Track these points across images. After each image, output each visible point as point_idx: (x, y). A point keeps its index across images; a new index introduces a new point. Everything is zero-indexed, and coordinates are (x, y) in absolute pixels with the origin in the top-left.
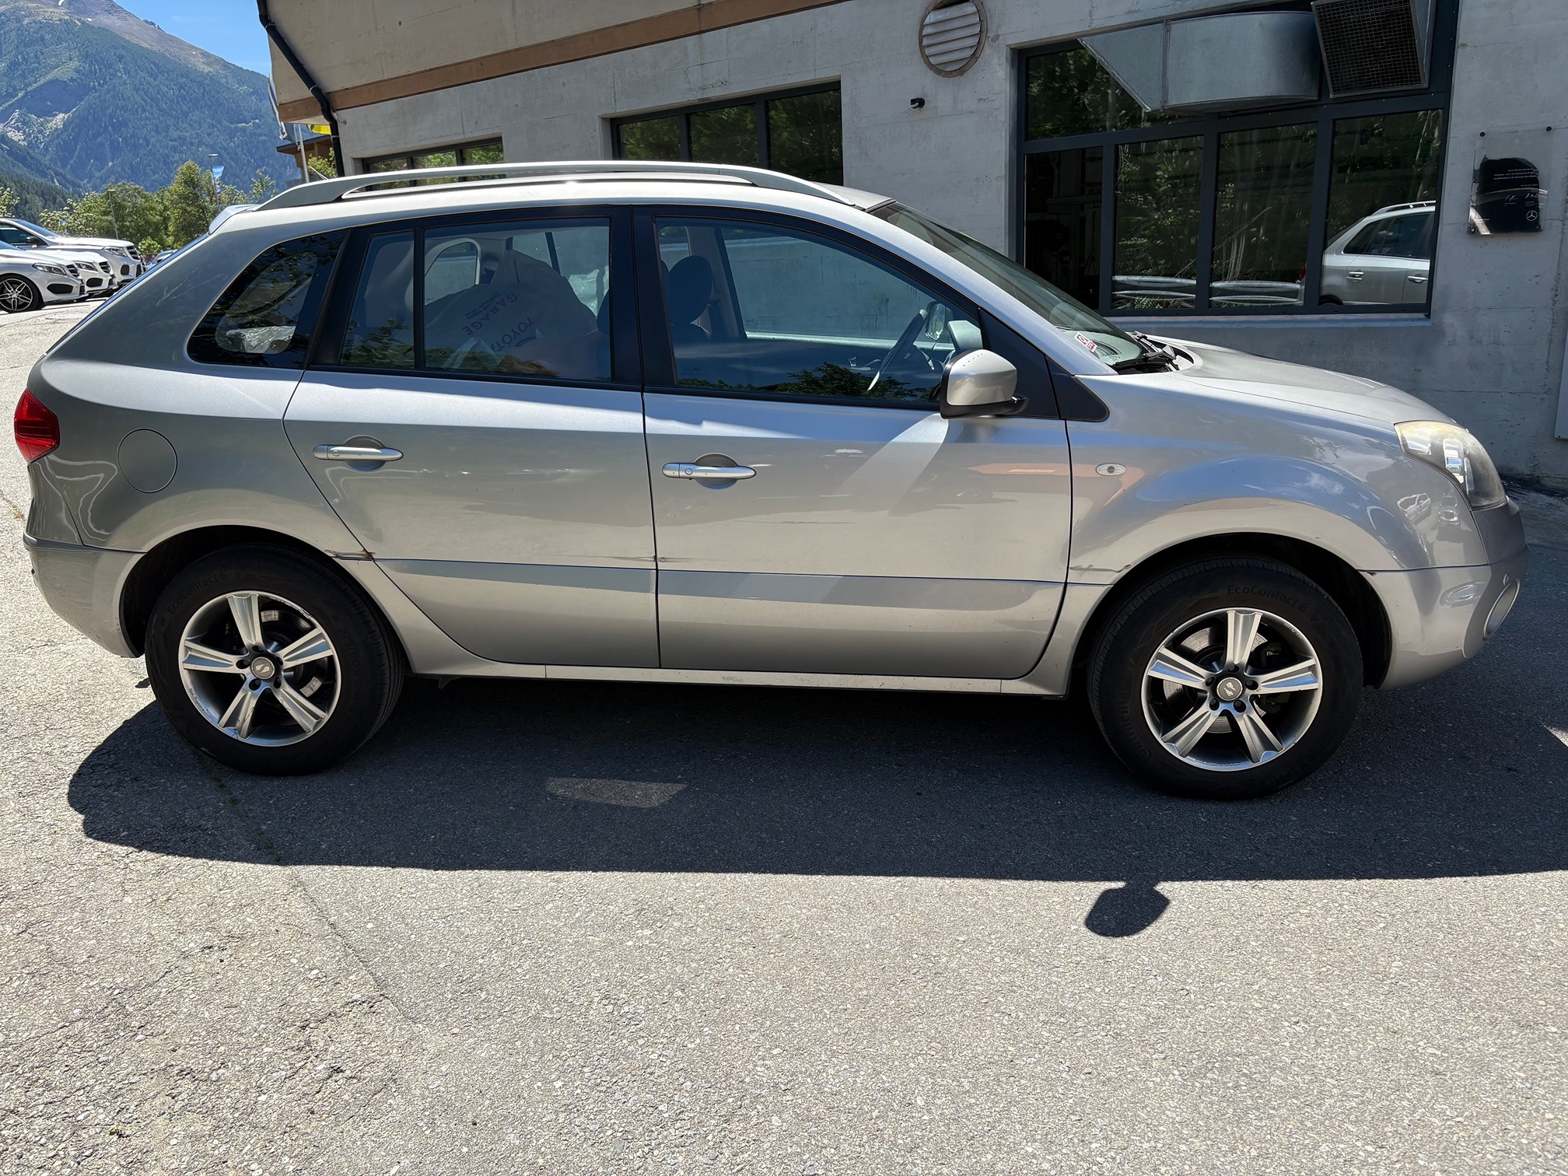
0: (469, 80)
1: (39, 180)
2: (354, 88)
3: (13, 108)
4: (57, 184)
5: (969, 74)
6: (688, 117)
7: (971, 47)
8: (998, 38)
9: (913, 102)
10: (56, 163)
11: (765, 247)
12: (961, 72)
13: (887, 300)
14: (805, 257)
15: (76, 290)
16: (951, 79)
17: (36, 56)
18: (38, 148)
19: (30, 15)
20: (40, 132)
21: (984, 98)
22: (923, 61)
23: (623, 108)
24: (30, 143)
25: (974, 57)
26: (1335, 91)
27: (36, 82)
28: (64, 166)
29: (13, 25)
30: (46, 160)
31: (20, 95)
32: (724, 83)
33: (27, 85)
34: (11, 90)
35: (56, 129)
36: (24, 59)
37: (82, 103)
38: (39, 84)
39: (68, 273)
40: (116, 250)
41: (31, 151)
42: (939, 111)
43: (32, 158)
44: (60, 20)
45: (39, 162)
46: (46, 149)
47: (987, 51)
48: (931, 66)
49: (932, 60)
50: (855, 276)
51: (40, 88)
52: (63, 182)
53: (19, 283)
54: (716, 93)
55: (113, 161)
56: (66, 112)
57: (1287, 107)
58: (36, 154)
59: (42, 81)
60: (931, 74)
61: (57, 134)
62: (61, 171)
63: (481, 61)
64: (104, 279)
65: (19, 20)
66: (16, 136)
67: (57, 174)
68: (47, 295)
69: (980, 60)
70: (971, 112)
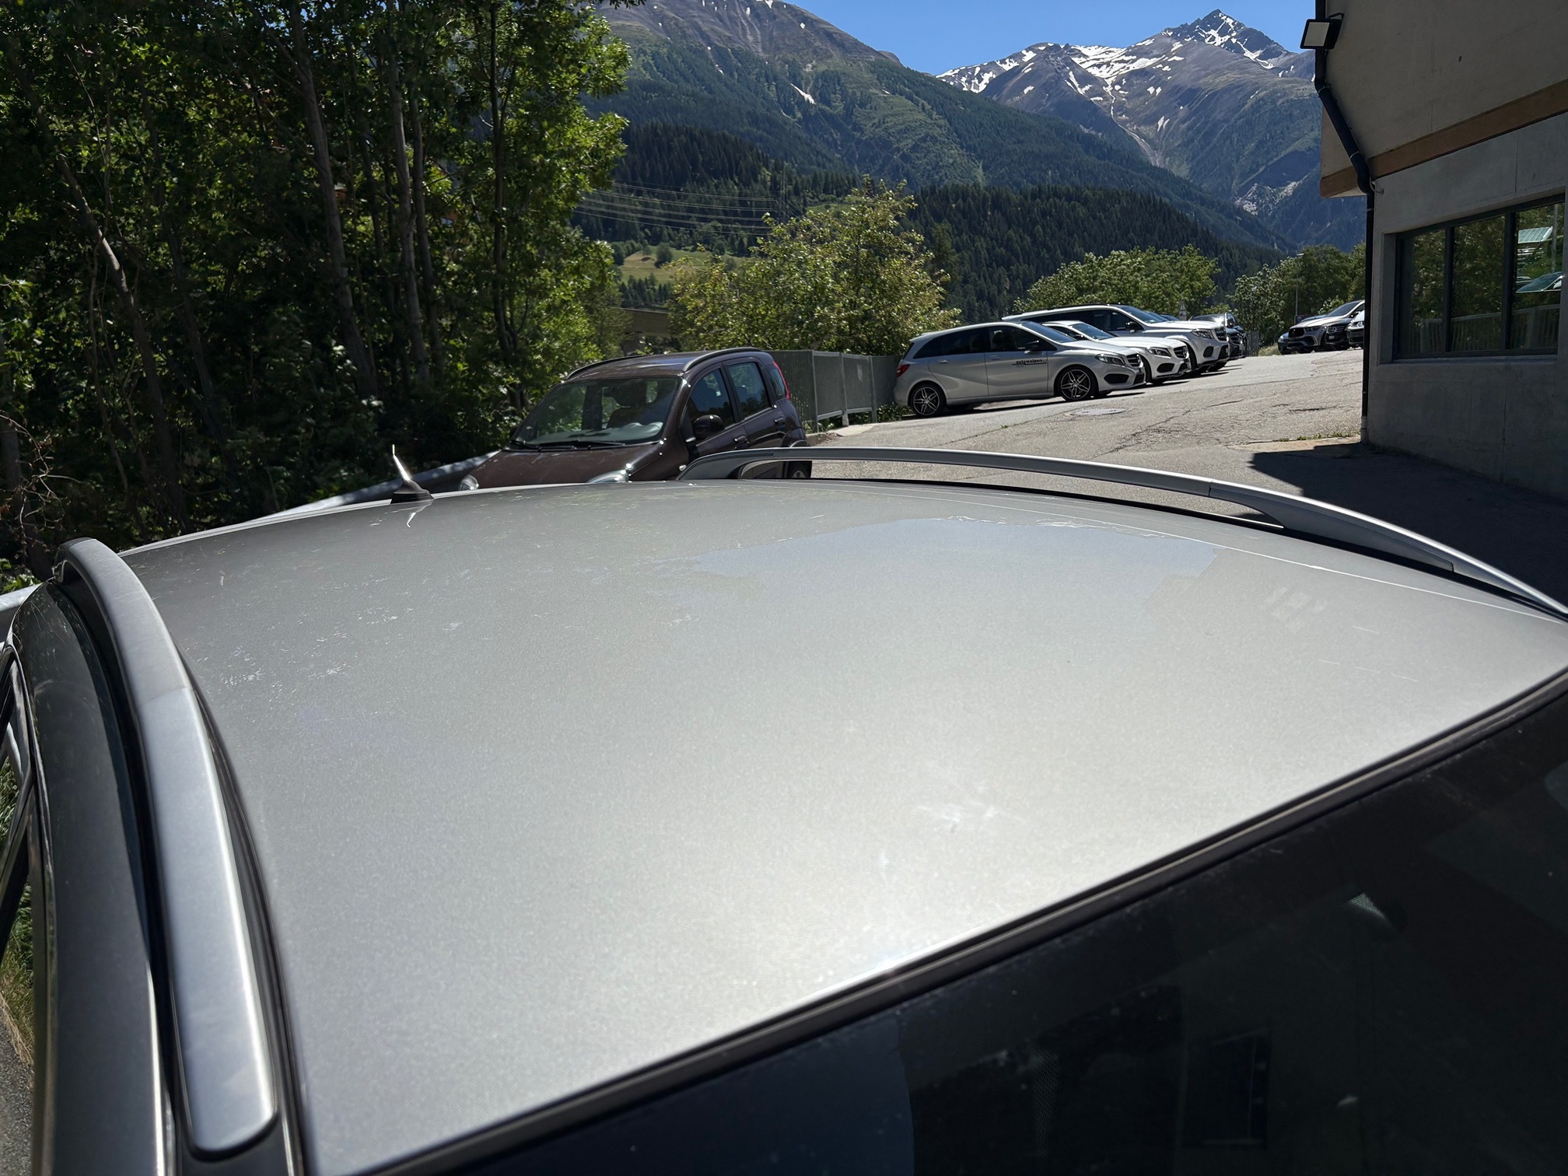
1: (1262, 245)
3: (1251, 183)
4: (1276, 248)
10: (1279, 228)
15: (1131, 380)
17: (1282, 132)
18: (1267, 216)
19: (1285, 94)
20: (1272, 201)
24: (1260, 212)
27: (1276, 156)
28: (1285, 231)
29: (1269, 107)
30: (1271, 227)
31: (1261, 170)
33: (1268, 161)
34: (1254, 166)
35: (1286, 197)
36: (1272, 137)
37: (1315, 170)
38: (1279, 157)
39: (1127, 362)
40: (1204, 333)
41: (1259, 220)
43: (1259, 226)
44: (1310, 95)
45: (1265, 229)
46: (1273, 217)
51: (1279, 161)
52: (1282, 245)
53: (1081, 374)
55: (1331, 221)
56: (1297, 181)
58: (1264, 222)
59: (1283, 154)
61: (1287, 200)
62: (1282, 235)
64: (1176, 364)
65: (1274, 102)
66: (1250, 207)
67: (1278, 238)
68: (1103, 385)
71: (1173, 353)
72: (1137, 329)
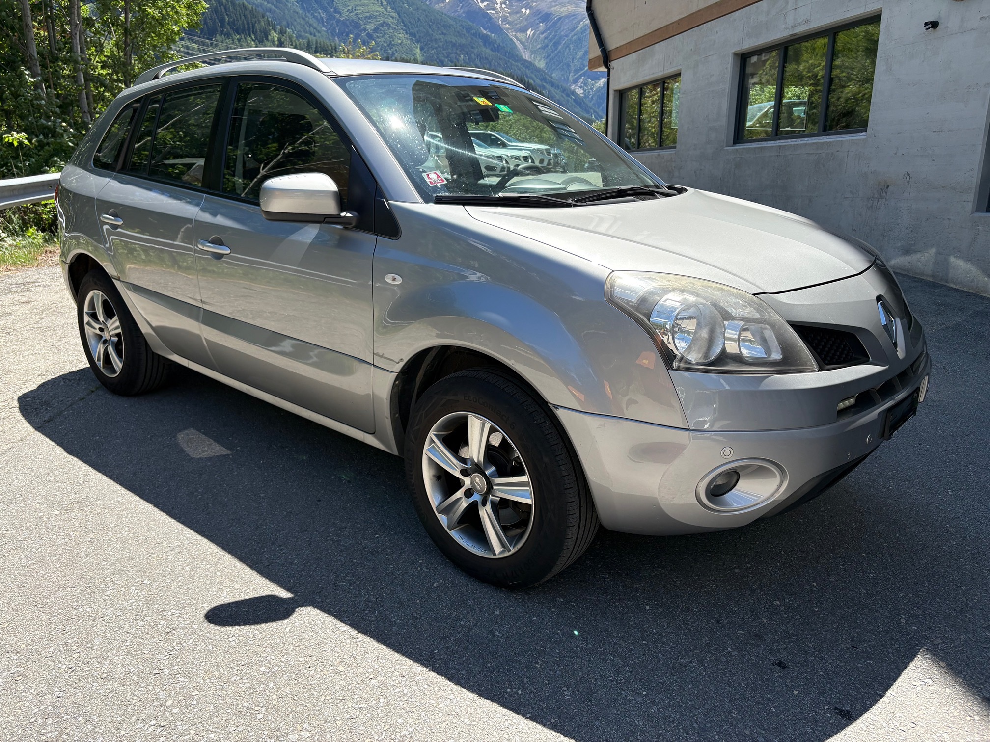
0: (672, 35)
2: (620, 46)
3: (580, 76)
4: (593, 117)
6: (786, 49)
9: (926, 24)
10: (595, 106)
11: (814, 143)
13: (888, 186)
14: (837, 151)
16: (961, 3)
18: (588, 97)
20: (592, 89)
21: (985, 16)
23: (748, 45)
24: (585, 95)
28: (599, 107)
30: (590, 104)
31: (586, 69)
32: (807, 21)
34: (582, 66)
35: (600, 87)
40: (538, 150)
41: (584, 99)
42: (949, 30)
43: (584, 103)
45: (587, 105)
46: (592, 99)
50: (868, 167)
52: (597, 116)
54: (801, 29)
58: (587, 101)
62: (597, 110)
63: (679, 22)
66: (579, 91)
67: (595, 112)
70: (973, 29)
71: (522, 159)
72: (504, 145)
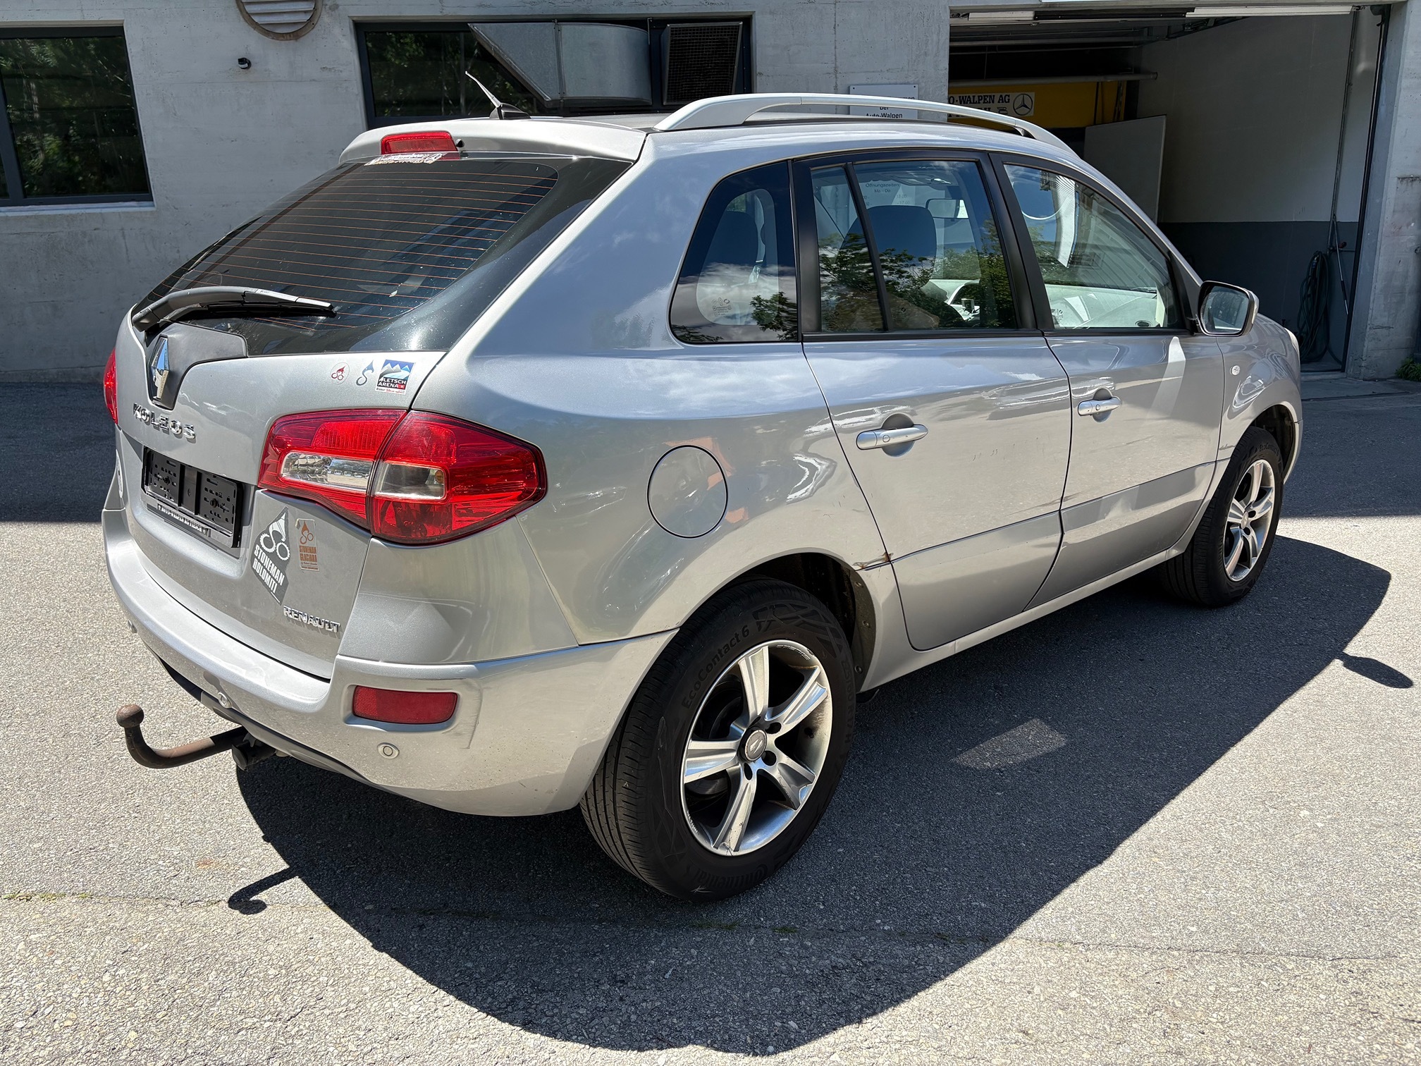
5: (306, 39)
7: (306, 12)
8: (337, 8)
9: (241, 62)
12: (296, 36)
16: (283, 42)
22: (242, 19)
25: (310, 23)
26: (668, 101)
42: (271, 74)
47: (325, 19)
48: (256, 26)
49: (256, 19)
57: (632, 108)
60: (255, 34)
69: (317, 27)
70: (314, 80)
